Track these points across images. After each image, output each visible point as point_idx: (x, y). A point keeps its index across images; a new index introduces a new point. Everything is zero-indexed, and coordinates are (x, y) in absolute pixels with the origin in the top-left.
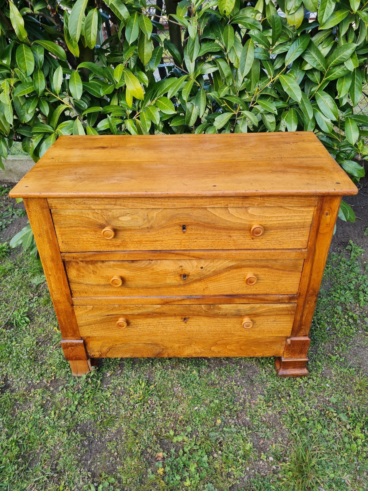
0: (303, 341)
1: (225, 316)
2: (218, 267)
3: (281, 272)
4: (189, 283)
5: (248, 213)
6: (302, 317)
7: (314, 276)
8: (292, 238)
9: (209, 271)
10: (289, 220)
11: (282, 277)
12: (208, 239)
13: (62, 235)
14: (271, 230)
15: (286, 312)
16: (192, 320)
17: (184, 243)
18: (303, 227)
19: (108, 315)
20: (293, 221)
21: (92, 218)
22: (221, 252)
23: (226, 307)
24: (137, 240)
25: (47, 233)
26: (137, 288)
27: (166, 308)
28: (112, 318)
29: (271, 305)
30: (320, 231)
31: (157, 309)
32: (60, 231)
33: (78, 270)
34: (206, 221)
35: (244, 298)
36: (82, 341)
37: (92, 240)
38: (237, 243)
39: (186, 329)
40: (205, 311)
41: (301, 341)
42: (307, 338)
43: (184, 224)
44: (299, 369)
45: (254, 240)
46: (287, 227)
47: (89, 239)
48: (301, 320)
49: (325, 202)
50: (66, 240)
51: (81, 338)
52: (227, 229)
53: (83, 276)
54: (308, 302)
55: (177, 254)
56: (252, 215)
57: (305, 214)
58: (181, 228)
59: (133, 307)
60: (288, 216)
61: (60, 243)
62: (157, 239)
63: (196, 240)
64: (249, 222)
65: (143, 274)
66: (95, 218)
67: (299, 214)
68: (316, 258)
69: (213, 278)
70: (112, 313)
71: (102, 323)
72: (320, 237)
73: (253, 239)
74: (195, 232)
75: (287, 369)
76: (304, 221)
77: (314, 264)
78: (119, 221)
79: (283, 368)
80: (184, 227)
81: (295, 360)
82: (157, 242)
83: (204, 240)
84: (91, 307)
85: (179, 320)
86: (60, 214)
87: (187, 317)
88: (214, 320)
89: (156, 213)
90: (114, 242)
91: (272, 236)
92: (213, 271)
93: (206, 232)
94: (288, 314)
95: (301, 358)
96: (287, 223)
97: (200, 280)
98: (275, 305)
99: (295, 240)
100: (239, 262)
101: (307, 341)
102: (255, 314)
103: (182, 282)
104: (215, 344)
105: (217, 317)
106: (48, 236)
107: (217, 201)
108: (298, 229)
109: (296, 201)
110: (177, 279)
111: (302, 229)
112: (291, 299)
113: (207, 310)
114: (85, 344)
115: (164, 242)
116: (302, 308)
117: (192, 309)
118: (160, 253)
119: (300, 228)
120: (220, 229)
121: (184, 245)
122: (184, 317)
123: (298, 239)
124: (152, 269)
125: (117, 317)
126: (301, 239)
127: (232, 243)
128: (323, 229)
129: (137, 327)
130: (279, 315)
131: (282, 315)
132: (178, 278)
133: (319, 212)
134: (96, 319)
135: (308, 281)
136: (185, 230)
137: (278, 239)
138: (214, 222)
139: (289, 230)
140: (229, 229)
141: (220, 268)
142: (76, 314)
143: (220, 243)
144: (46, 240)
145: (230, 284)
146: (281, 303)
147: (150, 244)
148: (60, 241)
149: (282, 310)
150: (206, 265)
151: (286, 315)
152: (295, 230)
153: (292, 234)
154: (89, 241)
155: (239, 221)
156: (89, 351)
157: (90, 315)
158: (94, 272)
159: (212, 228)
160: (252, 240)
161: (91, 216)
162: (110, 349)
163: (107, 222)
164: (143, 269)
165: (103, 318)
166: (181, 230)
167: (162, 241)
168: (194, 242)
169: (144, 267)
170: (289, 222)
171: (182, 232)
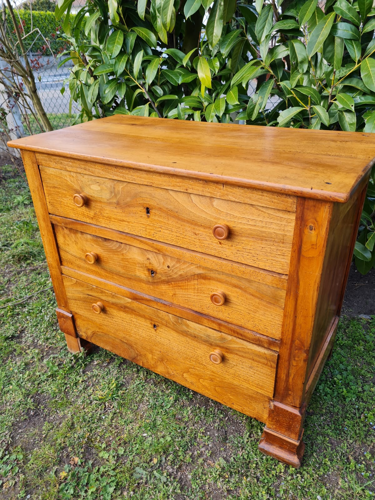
0: (291, 413)
2: (185, 271)
3: (257, 300)
4: (157, 282)
5: (213, 206)
6: (288, 376)
7: (300, 320)
8: (269, 254)
9: (176, 273)
10: (263, 227)
11: (258, 308)
12: (172, 232)
13: (49, 194)
14: (242, 236)
15: (265, 361)
16: (161, 330)
17: (149, 231)
18: (283, 243)
19: (88, 295)
20: (269, 231)
21: (70, 181)
22: (185, 251)
23: (194, 327)
24: (107, 215)
25: (38, 190)
26: (111, 272)
27: (136, 305)
28: (91, 299)
29: (245, 343)
30: (303, 253)
31: (128, 302)
32: (47, 190)
34: (169, 207)
35: (214, 322)
36: (71, 316)
37: (70, 206)
38: (203, 245)
39: (157, 338)
40: (173, 323)
41: (287, 411)
42: (296, 412)
43: (148, 206)
44: (287, 453)
45: (223, 246)
46: (261, 237)
47: (69, 205)
48: (287, 381)
49: (308, 209)
50: (51, 201)
51: (71, 312)
52: (192, 224)
53: (68, 245)
54: (294, 357)
55: (141, 241)
56: (218, 210)
57: (284, 223)
58: (145, 210)
59: (107, 293)
60: (262, 222)
61: (48, 203)
62: (125, 219)
63: (160, 229)
64: (215, 219)
65: (115, 257)
66: (72, 182)
67: (275, 222)
68: (301, 293)
69: (180, 284)
70: (90, 294)
71: (84, 301)
72: (304, 262)
73: (220, 243)
74: (159, 219)
75: (272, 444)
76: (283, 233)
77: (299, 302)
78: (90, 189)
79: (266, 441)
80: (148, 211)
81: (281, 437)
82: (124, 223)
83: (169, 232)
84: (75, 280)
85: (148, 324)
86: (46, 172)
87: (156, 324)
88: (183, 339)
89: (122, 187)
90: (88, 212)
91: (243, 245)
92: (181, 275)
93: (170, 222)
94: (266, 365)
95: (289, 437)
96: (261, 231)
97: (167, 282)
98: (251, 344)
99: (273, 259)
100: (207, 272)
101: (296, 415)
102: (227, 349)
103: (150, 279)
104: (187, 371)
105: (186, 336)
106: (39, 193)
107: (176, 182)
108: (276, 244)
109: (267, 200)
110: (145, 274)
111: (282, 245)
112: (271, 343)
113: (175, 323)
114: (74, 320)
115: (130, 224)
116: (287, 363)
117: (160, 316)
118: (126, 236)
119: (279, 242)
120: (183, 220)
121: (149, 232)
122: (153, 323)
123: (276, 259)
124: (123, 254)
125: (96, 299)
126: (279, 260)
127: (198, 243)
128: (307, 251)
129: (113, 318)
130: (256, 361)
131: (259, 362)
132: (146, 272)
133: (299, 222)
135: (291, 324)
136: (149, 214)
137: (251, 251)
138: (176, 210)
139: (264, 242)
140: (193, 223)
141: (186, 273)
142: (65, 284)
143: (185, 239)
145: (198, 298)
146: (259, 345)
147: (119, 224)
148: (48, 200)
149: (259, 355)
150: (172, 265)
151: (264, 364)
152: (272, 243)
153: (269, 250)
155: (204, 216)
156: (78, 329)
157: (75, 288)
158: (76, 243)
159: (174, 217)
160: (220, 245)
161: (68, 179)
162: (93, 334)
163: (81, 188)
164: (115, 252)
165: (85, 296)
166: (145, 213)
167: (128, 222)
168: (158, 231)
169: (116, 249)
170: (264, 230)
171: (146, 217)
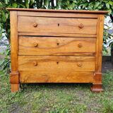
1: (71, 61)
9: (66, 42)
31: (48, 57)
33: (22, 40)
40: (65, 59)
41: (99, 74)
43: (59, 23)
46: (90, 26)
48: (98, 64)
51: (18, 72)
52: (72, 26)
54: (99, 56)
65: (44, 42)
85: (55, 63)
87: (58, 61)
103: (57, 47)
104: (68, 76)
105: (69, 62)
114: (19, 75)
134: (25, 62)
138: (68, 23)
162: (28, 78)
171: (58, 27)
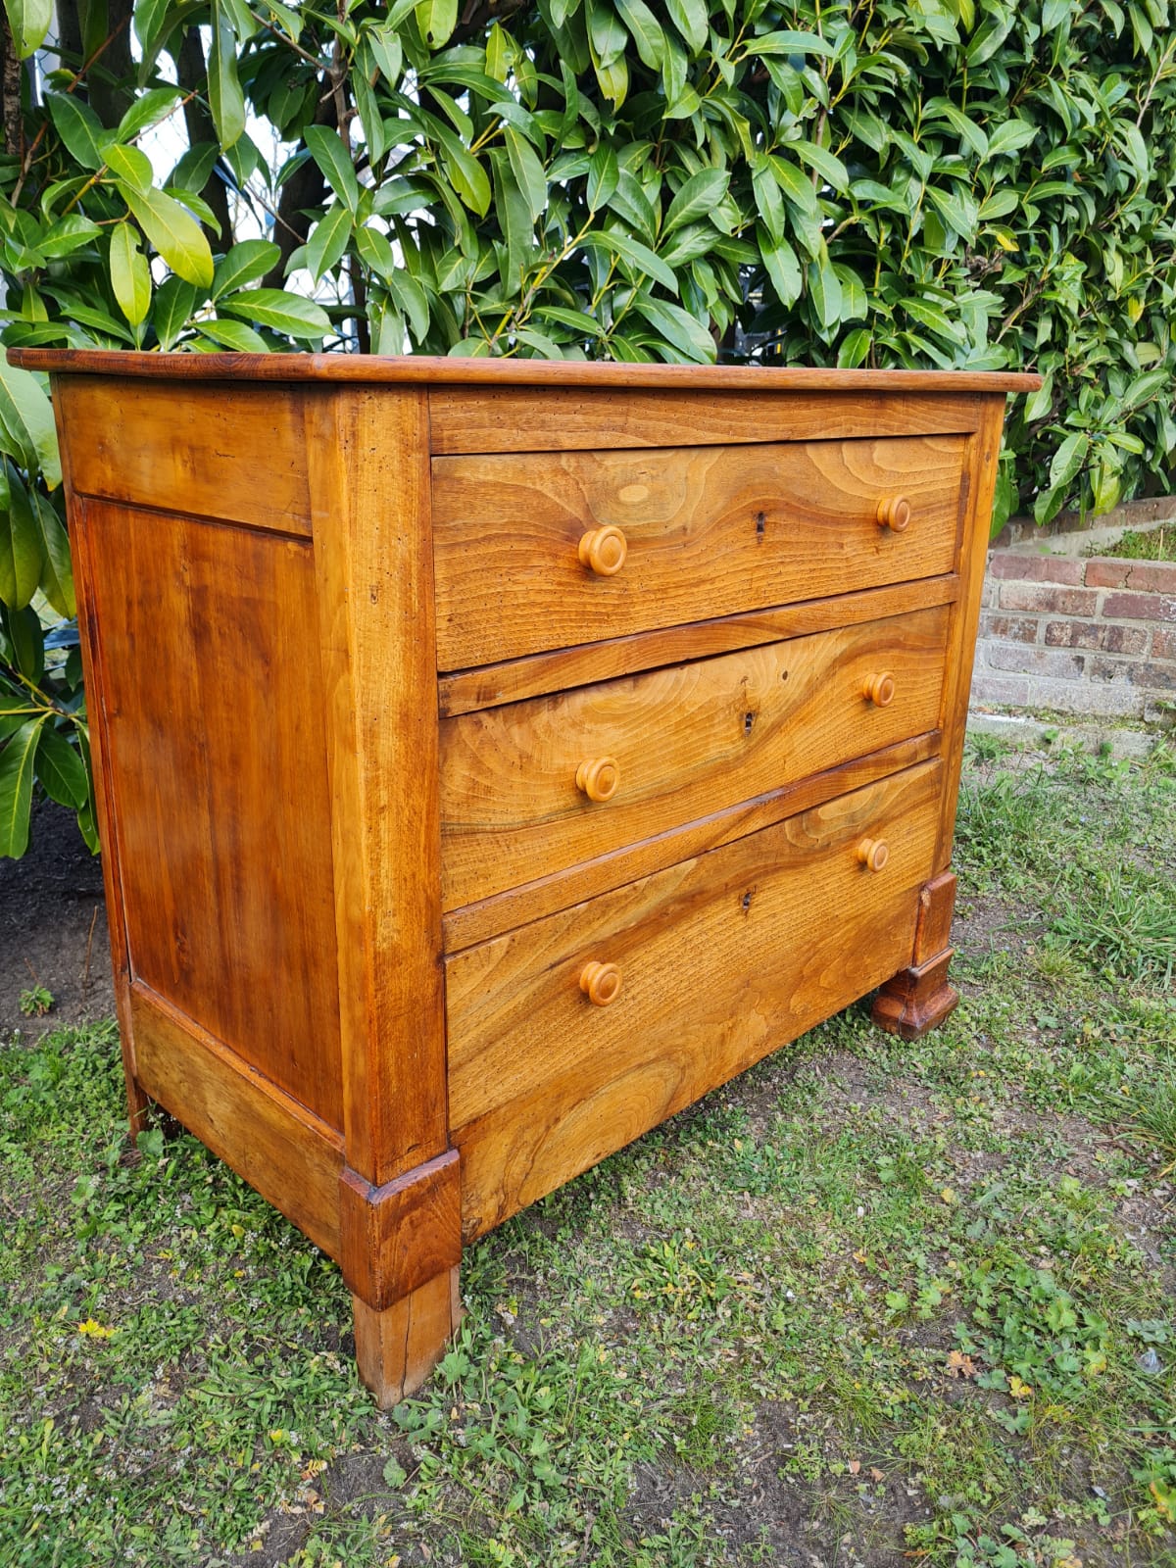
0: (948, 885)
1: (827, 849)
2: (817, 664)
3: (917, 656)
4: (756, 746)
5: (873, 462)
6: (944, 802)
8: (934, 540)
9: (799, 685)
12: (803, 562)
13: (456, 581)
15: (929, 792)
16: (761, 897)
19: (552, 966)
20: (937, 487)
21: (551, 495)
24: (656, 584)
27: (706, 868)
28: (561, 976)
29: (905, 775)
31: (687, 877)
32: (448, 563)
33: (477, 764)
34: (803, 492)
35: (861, 767)
36: (453, 1158)
37: (539, 598)
39: (745, 941)
42: (950, 876)
45: (880, 553)
46: (928, 507)
47: (533, 597)
48: (943, 813)
49: (988, 422)
50: (462, 610)
51: (448, 1144)
53: (488, 790)
54: (954, 747)
55: (748, 625)
56: (881, 469)
57: (952, 463)
58: (755, 524)
59: (626, 896)
60: (929, 474)
61: (442, 626)
62: (702, 574)
63: (781, 568)
64: (875, 493)
65: (657, 733)
66: (558, 495)
67: (944, 466)
69: (806, 710)
70: (562, 953)
71: (527, 1017)
72: (979, 528)
73: (877, 550)
74: (781, 537)
75: (924, 1002)
76: (950, 487)
78: (619, 503)
80: (760, 522)
81: (934, 963)
82: (701, 588)
83: (796, 567)
84: (505, 940)
87: (753, 885)
88: (803, 879)
89: (706, 467)
92: (807, 684)
93: (801, 537)
94: (930, 799)
96: (928, 494)
97: (779, 726)
98: (912, 772)
99: (939, 545)
100: (852, 639)
104: (800, 980)
105: (812, 861)
106: (406, 593)
108: (943, 513)
110: (732, 736)
111: (948, 513)
112: (932, 743)
113: (794, 841)
115: (717, 584)
116: (946, 771)
117: (764, 848)
118: (713, 628)
119: (948, 506)
120: (826, 520)
121: (757, 590)
122: (745, 891)
123: (942, 545)
124: (680, 708)
125: (579, 962)
126: (949, 543)
127: (844, 570)
128: (983, 503)
130: (918, 805)
131: (922, 802)
132: (735, 730)
134: (514, 1003)
136: (761, 532)
138: (816, 497)
139: (929, 517)
140: (841, 520)
141: (819, 667)
142: (451, 1001)
143: (825, 573)
144: (396, 613)
145: (834, 724)
146: (920, 763)
147: (686, 599)
149: (922, 785)
150: (793, 662)
151: (927, 800)
152: (938, 513)
153: (935, 529)
154: (533, 604)
155: (860, 493)
157: (496, 988)
158: (524, 761)
159: (811, 518)
160: (877, 556)
161: (547, 489)
162: (536, 1152)
163: (588, 511)
164: (660, 712)
165: (538, 983)
166: (754, 534)
167: (712, 581)
168: (777, 575)
169: (662, 702)
170: (931, 489)
171: (755, 541)
